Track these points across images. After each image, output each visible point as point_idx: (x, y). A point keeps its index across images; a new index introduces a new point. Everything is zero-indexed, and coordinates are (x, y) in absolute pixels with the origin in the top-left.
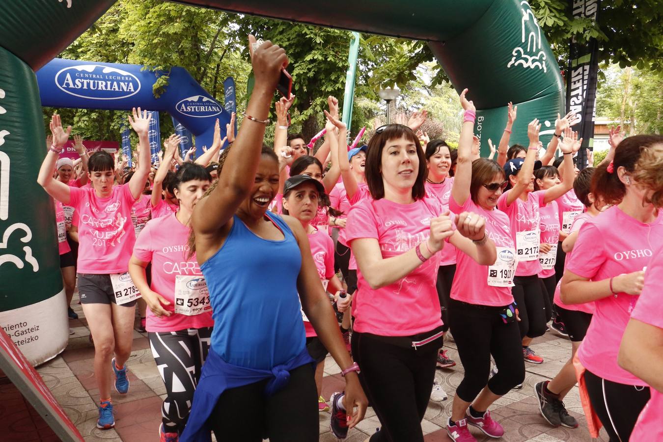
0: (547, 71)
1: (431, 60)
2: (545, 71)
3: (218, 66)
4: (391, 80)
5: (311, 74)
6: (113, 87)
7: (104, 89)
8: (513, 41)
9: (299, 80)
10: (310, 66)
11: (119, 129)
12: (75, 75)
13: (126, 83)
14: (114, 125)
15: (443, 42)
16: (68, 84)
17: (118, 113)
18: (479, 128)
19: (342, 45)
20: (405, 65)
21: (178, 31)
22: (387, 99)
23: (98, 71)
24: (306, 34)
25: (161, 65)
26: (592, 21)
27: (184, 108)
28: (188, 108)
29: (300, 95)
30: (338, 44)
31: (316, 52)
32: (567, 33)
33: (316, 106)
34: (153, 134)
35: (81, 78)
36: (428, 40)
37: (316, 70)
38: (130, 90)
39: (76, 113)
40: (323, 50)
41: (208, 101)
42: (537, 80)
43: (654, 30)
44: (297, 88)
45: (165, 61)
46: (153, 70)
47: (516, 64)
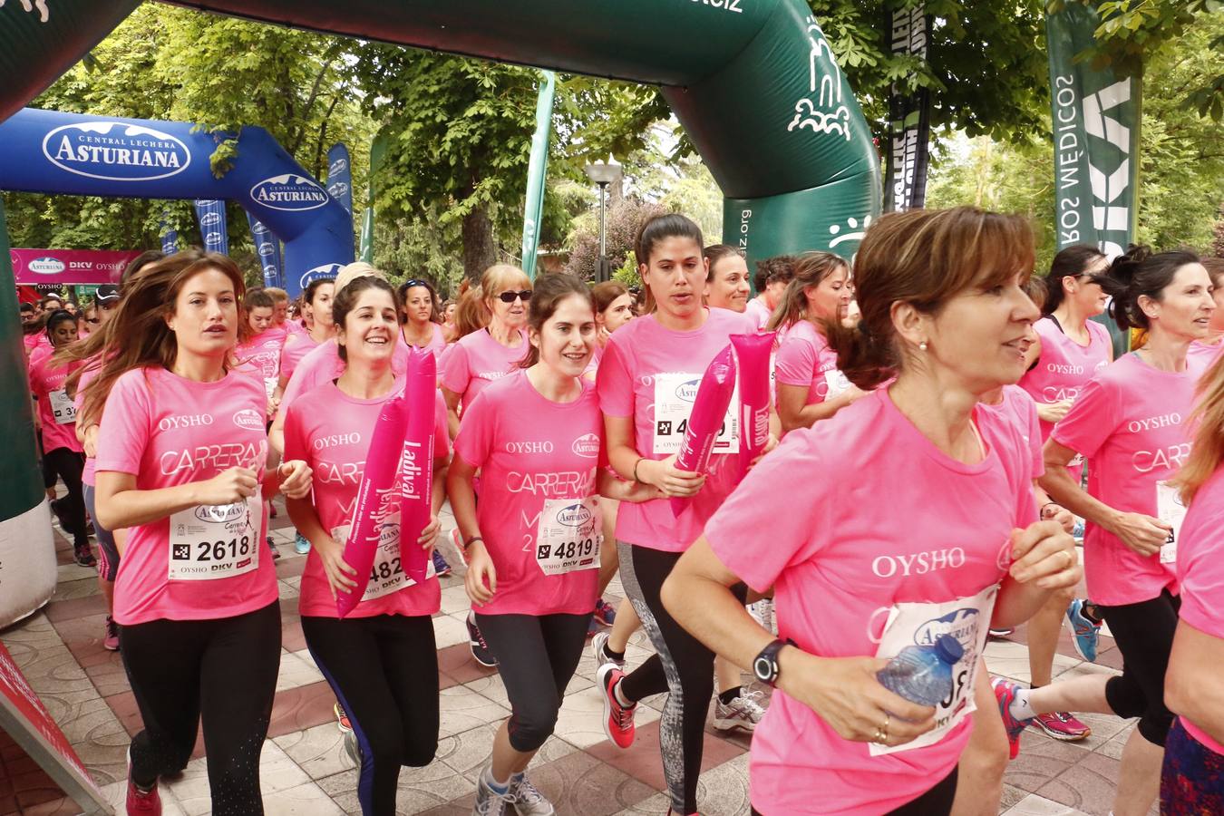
0: (851, 137)
1: (668, 118)
2: (848, 139)
3: (324, 125)
4: (603, 150)
5: (475, 139)
6: (144, 160)
7: (128, 162)
8: (796, 88)
9: (455, 149)
10: (474, 126)
11: (158, 231)
12: (76, 139)
13: (166, 153)
14: (149, 224)
15: (685, 88)
16: (65, 155)
17: (156, 203)
18: (744, 229)
19: (523, 91)
20: (625, 124)
21: (254, 65)
22: (600, 180)
23: (117, 133)
24: (466, 73)
25: (220, 123)
26: (920, 60)
27: (265, 195)
28: (271, 195)
29: (458, 174)
31: (483, 103)
32: (883, 78)
33: (482, 192)
34: (215, 239)
35: (88, 144)
36: (660, 85)
37: (484, 133)
38: (172, 164)
39: (83, 203)
40: (496, 100)
41: (305, 184)
42: (836, 153)
43: (1014, 80)
44: (452, 162)
45: (231, 116)
46: (211, 131)
47: (802, 126)
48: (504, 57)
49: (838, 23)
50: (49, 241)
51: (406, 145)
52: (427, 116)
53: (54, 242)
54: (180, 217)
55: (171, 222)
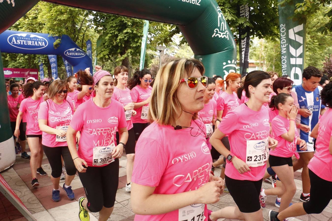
0: (229, 39)
1: (179, 33)
2: (228, 39)
3: (84, 35)
4: (161, 42)
5: (126, 39)
6: (35, 44)
7: (31, 44)
8: (214, 26)
9: (120, 42)
10: (125, 35)
11: (38, 63)
12: (17, 38)
13: (41, 42)
14: (36, 61)
15: (184, 25)
16: (14, 42)
17: (38, 56)
19: (140, 26)
20: (168, 35)
21: (66, 18)
22: (160, 50)
23: (28, 36)
24: (124, 21)
25: (57, 34)
26: (247, 19)
27: (68, 54)
28: (70, 53)
29: (121, 48)
30: (138, 26)
31: (128, 29)
32: (237, 23)
33: (128, 53)
34: (54, 66)
35: (20, 40)
36: (178, 25)
37: (128, 37)
38: (43, 45)
39: (18, 55)
40: (131, 28)
41: (79, 51)
42: (225, 43)
43: (272, 24)
44: (119, 45)
45: (59, 32)
46: (54, 36)
47: (216, 36)
48: (136, 17)
49: (225, 8)
50: (8, 66)
51: (107, 40)
52: (113, 32)
53: (9, 66)
54: (44, 59)
55: (42, 61)
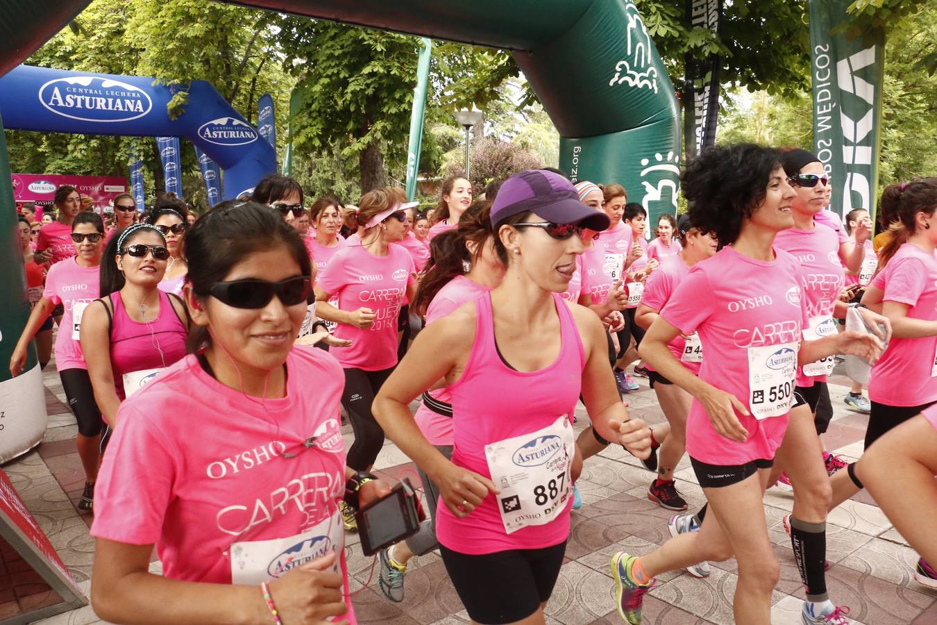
0: (658, 91)
1: (518, 75)
2: (656, 92)
3: (254, 80)
4: (468, 100)
5: (370, 91)
6: (116, 106)
7: (104, 108)
8: (616, 53)
9: (354, 99)
10: (369, 81)
11: (127, 160)
12: (65, 89)
13: (133, 101)
14: (120, 155)
15: (531, 52)
16: (56, 102)
17: (126, 139)
18: (575, 161)
19: (408, 55)
20: (485, 80)
21: (200, 33)
22: (465, 123)
23: (96, 85)
24: (363, 40)
25: (177, 78)
26: (712, 33)
27: (209, 133)
28: (214, 133)
29: (356, 118)
30: (405, 54)
31: (376, 63)
32: (683, 46)
33: (375, 132)
34: (172, 168)
35: (73, 94)
36: (511, 49)
37: (377, 86)
38: (138, 109)
39: (70, 139)
40: (386, 61)
41: (239, 125)
42: (647, 102)
43: (785, 48)
44: (352, 109)
45: (183, 73)
46: (168, 84)
47: (620, 82)
48: (391, 27)
49: (649, 2)
50: (44, 168)
51: (316, 96)
52: (333, 73)
53: (48, 169)
54: (144, 150)
55: (137, 154)
